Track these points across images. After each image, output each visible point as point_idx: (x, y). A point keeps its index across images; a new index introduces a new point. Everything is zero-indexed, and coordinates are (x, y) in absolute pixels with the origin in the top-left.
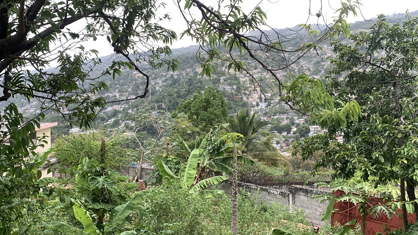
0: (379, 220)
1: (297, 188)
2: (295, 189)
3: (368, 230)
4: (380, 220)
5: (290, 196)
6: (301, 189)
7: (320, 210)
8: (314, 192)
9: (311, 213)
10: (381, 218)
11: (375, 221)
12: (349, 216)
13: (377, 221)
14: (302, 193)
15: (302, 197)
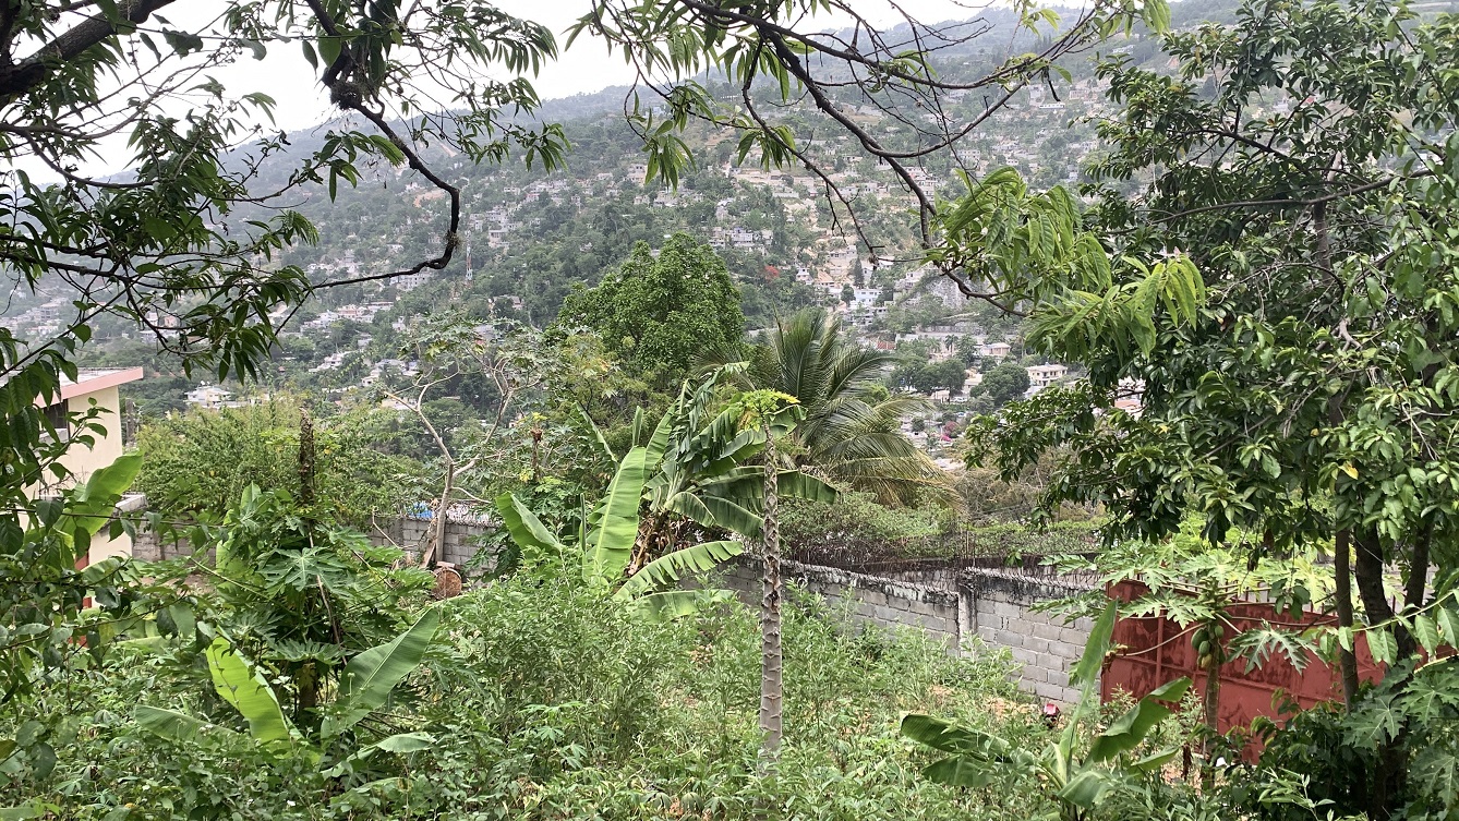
0: (1262, 681)
1: (983, 576)
2: (979, 582)
3: (1227, 715)
4: (1266, 678)
5: (962, 605)
6: (997, 580)
7: (1061, 648)
8: (1043, 588)
9: (1033, 660)
10: (1269, 671)
11: (1251, 683)
12: (1163, 668)
13: (1257, 681)
14: (1000, 596)
15: (1000, 608)
